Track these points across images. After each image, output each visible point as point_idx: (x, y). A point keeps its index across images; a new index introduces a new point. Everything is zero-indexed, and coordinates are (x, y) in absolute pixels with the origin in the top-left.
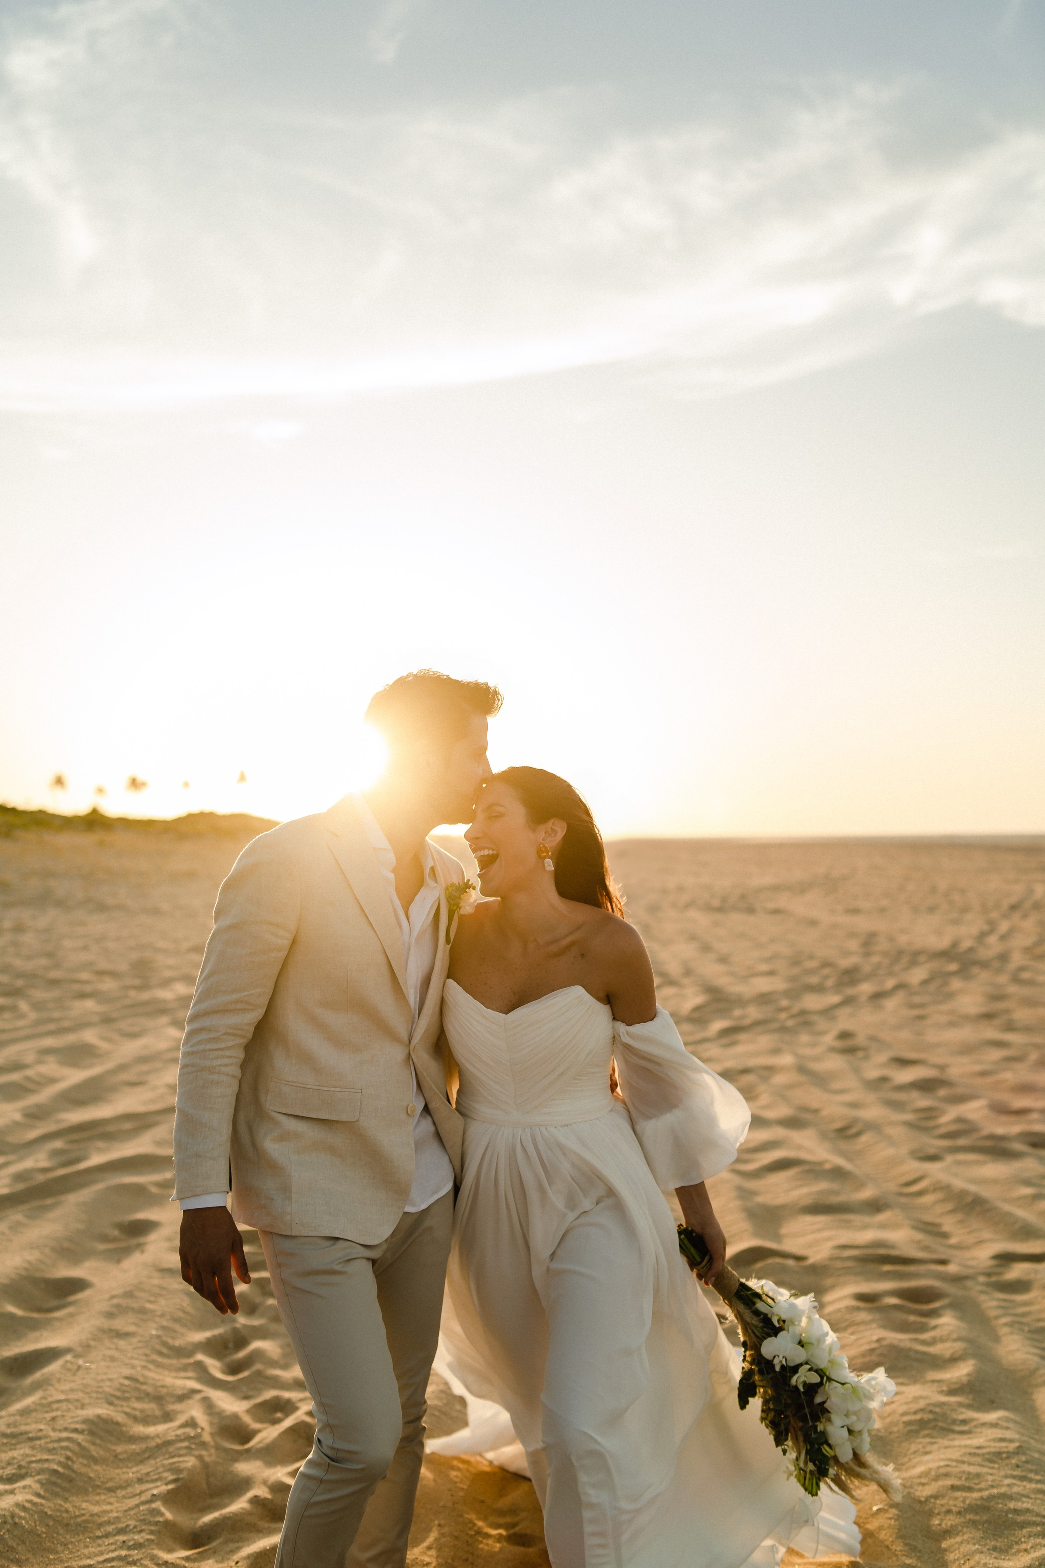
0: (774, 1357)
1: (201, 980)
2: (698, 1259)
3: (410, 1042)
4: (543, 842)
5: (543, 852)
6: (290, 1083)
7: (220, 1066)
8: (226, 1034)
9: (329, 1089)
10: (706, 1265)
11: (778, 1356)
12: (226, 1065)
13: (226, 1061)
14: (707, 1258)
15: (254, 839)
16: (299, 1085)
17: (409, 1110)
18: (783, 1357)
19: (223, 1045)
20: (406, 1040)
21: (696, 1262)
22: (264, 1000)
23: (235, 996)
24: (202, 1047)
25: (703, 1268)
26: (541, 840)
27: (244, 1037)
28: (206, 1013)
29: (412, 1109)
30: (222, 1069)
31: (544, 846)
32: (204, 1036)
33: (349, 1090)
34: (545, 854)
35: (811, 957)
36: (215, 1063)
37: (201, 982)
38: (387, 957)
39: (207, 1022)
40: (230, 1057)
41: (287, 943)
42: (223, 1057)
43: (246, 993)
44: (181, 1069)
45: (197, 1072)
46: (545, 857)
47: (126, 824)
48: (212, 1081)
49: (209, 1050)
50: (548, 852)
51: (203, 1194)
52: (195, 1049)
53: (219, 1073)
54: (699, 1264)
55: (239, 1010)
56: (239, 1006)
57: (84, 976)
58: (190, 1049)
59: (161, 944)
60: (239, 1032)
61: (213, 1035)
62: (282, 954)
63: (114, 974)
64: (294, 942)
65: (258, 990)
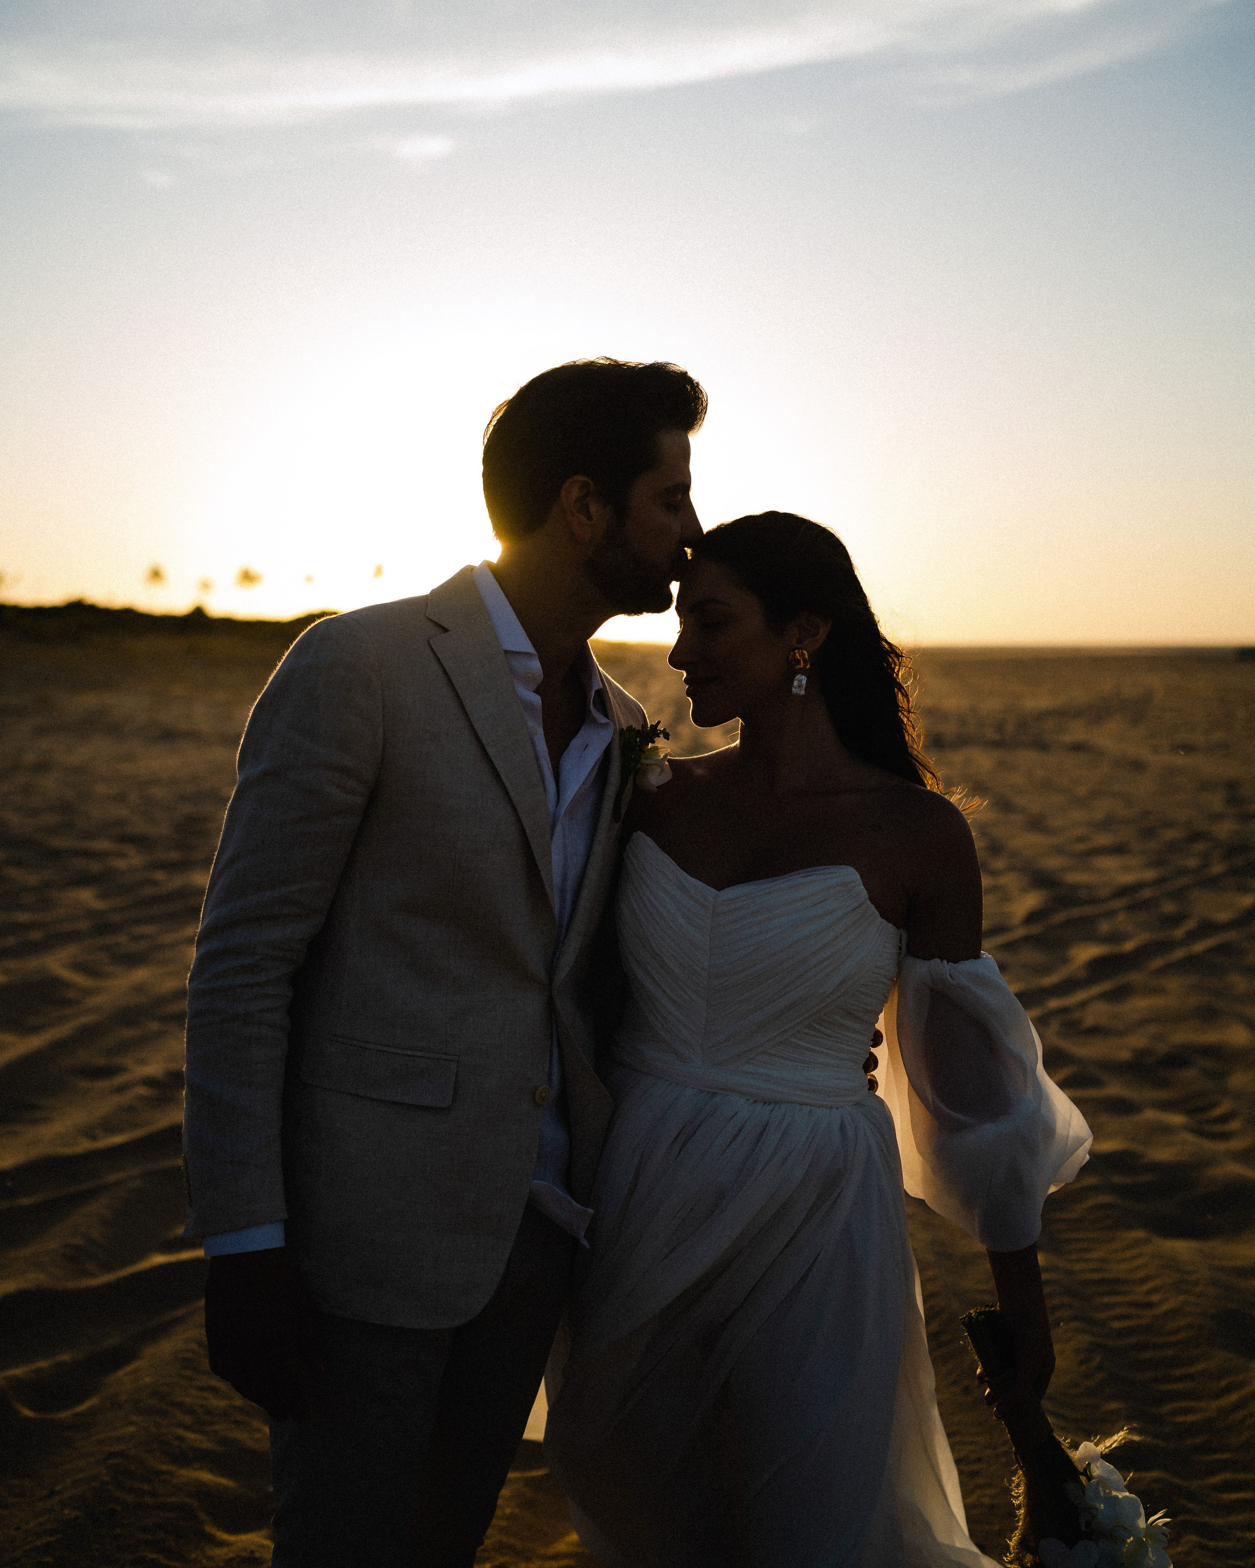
3: (550, 980)
4: (799, 645)
8: (267, 957)
9: (405, 1052)
10: (1006, 1381)
14: (1009, 1372)
16: (355, 1043)
17: (538, 1093)
25: (998, 1385)
26: (795, 643)
29: (544, 1094)
31: (800, 653)
33: (437, 1056)
35: (1169, 824)
40: (273, 996)
47: (229, 626)
52: (211, 985)
57: (102, 845)
63: (141, 841)
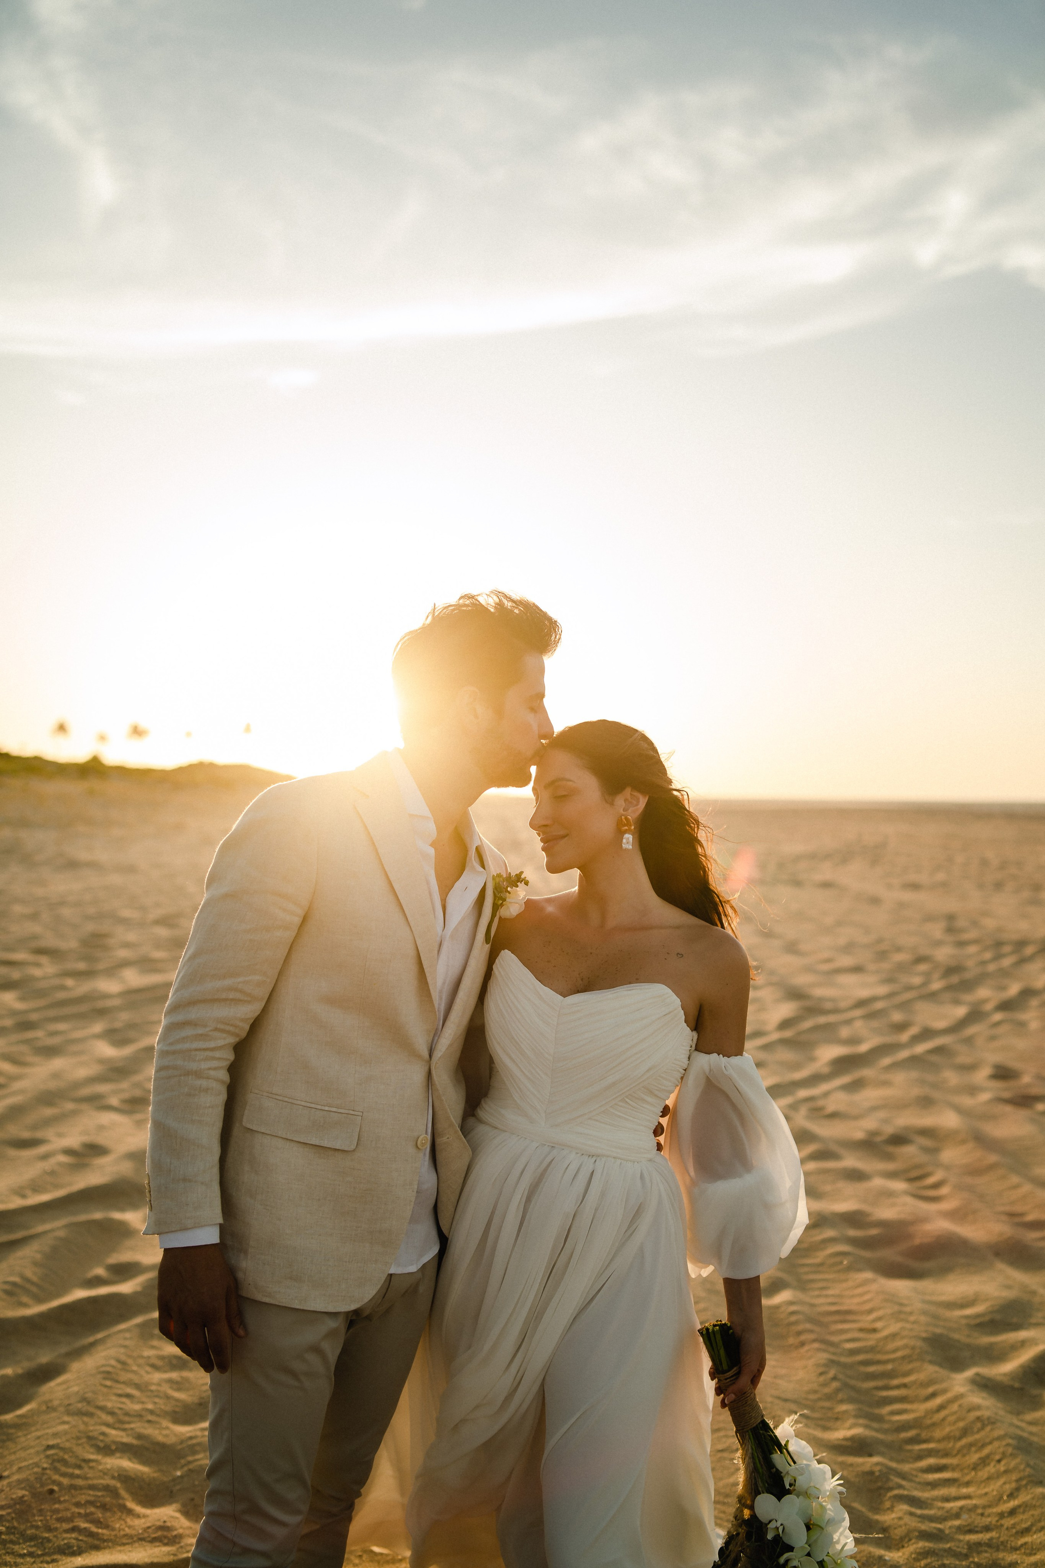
0: (770, 1522)
1: (184, 961)
2: (725, 1367)
3: (430, 1056)
4: (625, 813)
5: (625, 825)
6: (274, 1096)
7: (210, 1069)
8: (216, 1029)
9: (323, 1108)
10: (732, 1377)
11: (776, 1521)
12: (215, 1069)
13: (215, 1064)
14: (735, 1370)
15: (266, 790)
16: (286, 1099)
18: (782, 1525)
19: (212, 1044)
20: (426, 1054)
21: (720, 1369)
22: (264, 992)
23: (228, 982)
24: (187, 1046)
25: (726, 1379)
26: (622, 811)
27: (237, 1035)
28: (192, 1003)
30: (212, 1073)
31: (626, 819)
32: (189, 1032)
33: (347, 1111)
34: (626, 828)
36: (204, 1065)
37: (184, 964)
38: (417, 948)
39: (194, 1013)
40: (219, 1059)
41: (297, 920)
42: (214, 1058)
43: (241, 979)
44: (156, 1072)
45: (180, 1076)
46: (625, 832)
48: (200, 1088)
49: (196, 1050)
50: (631, 826)
51: (195, 1227)
52: (173, 1048)
53: (208, 1078)
54: (724, 1372)
55: (232, 1000)
56: (231, 995)
58: (166, 1048)
59: (126, 913)
60: (228, 1028)
61: (200, 1031)
62: (290, 935)
64: (305, 920)
65: (257, 978)
